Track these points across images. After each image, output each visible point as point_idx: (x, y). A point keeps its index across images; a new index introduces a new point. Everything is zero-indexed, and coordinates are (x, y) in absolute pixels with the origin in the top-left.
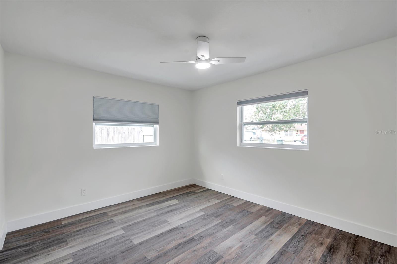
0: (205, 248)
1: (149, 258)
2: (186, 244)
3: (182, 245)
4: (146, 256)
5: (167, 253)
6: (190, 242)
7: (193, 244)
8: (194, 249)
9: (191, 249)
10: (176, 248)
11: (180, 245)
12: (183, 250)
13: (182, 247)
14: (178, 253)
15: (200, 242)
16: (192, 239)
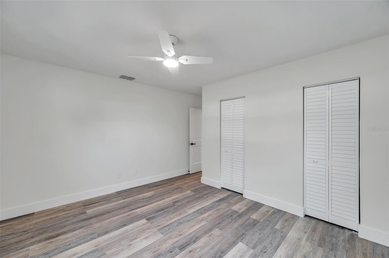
0: (170, 238)
1: (217, 229)
2: (188, 243)
3: (192, 241)
4: (220, 231)
5: (205, 234)
6: (184, 244)
7: (181, 243)
8: (180, 237)
9: (183, 236)
10: (198, 237)
11: (195, 242)
12: (191, 236)
13: (191, 239)
14: (195, 233)
15: (174, 244)
16: (183, 248)
